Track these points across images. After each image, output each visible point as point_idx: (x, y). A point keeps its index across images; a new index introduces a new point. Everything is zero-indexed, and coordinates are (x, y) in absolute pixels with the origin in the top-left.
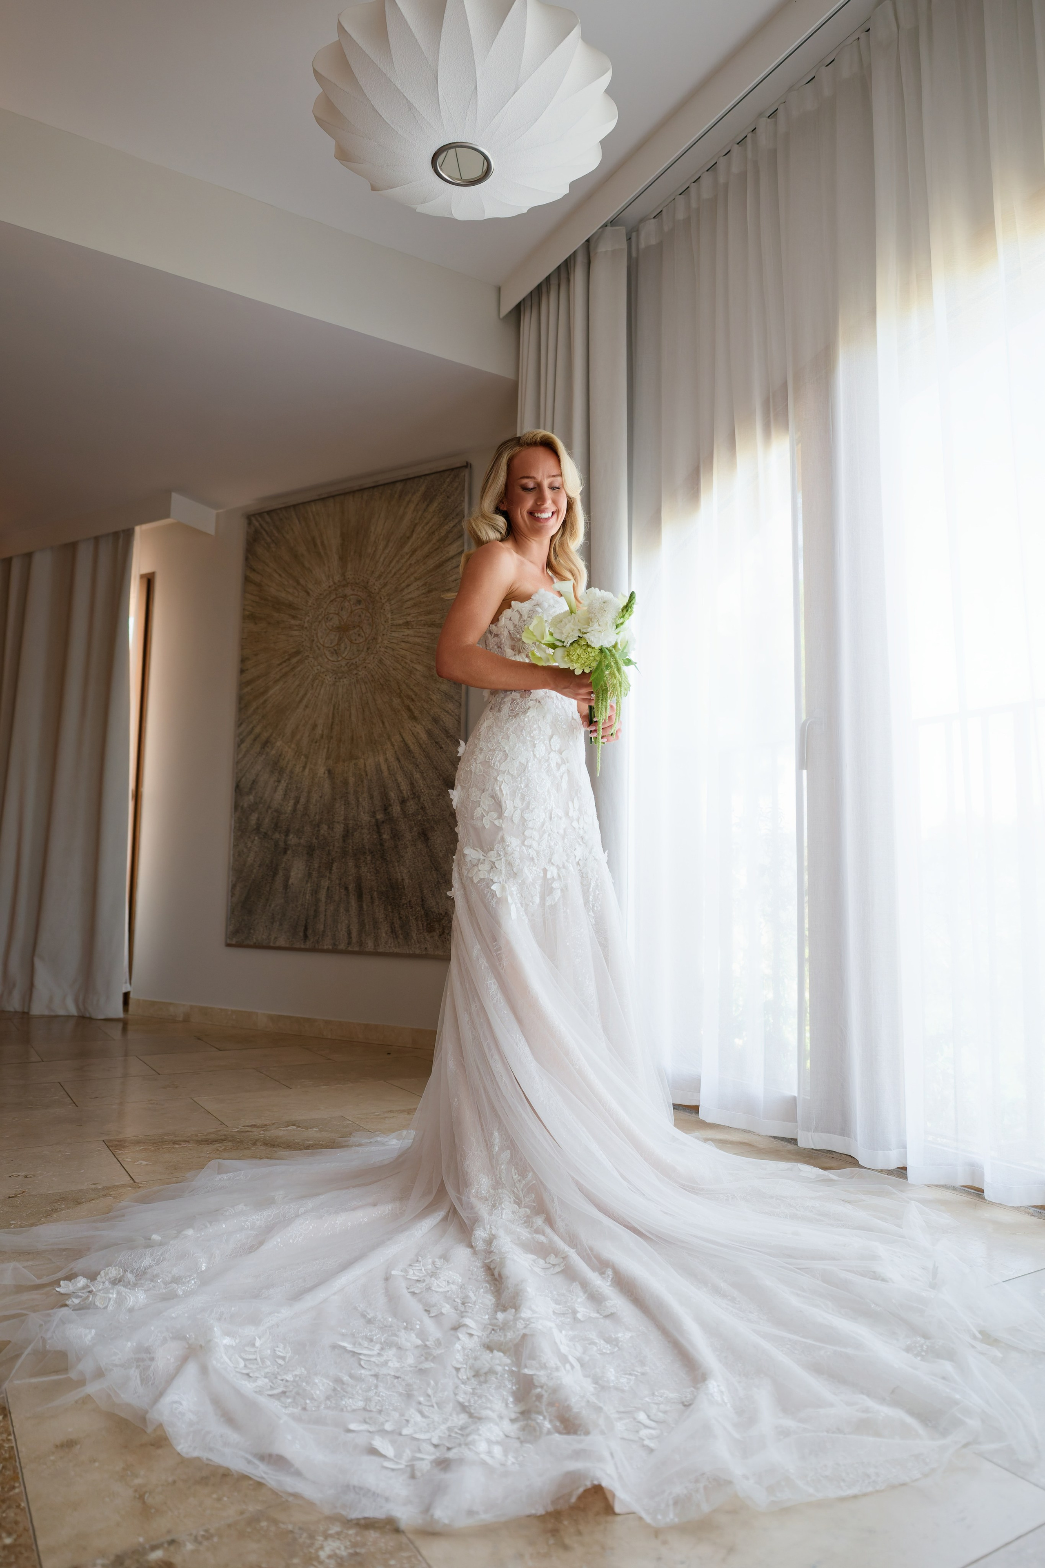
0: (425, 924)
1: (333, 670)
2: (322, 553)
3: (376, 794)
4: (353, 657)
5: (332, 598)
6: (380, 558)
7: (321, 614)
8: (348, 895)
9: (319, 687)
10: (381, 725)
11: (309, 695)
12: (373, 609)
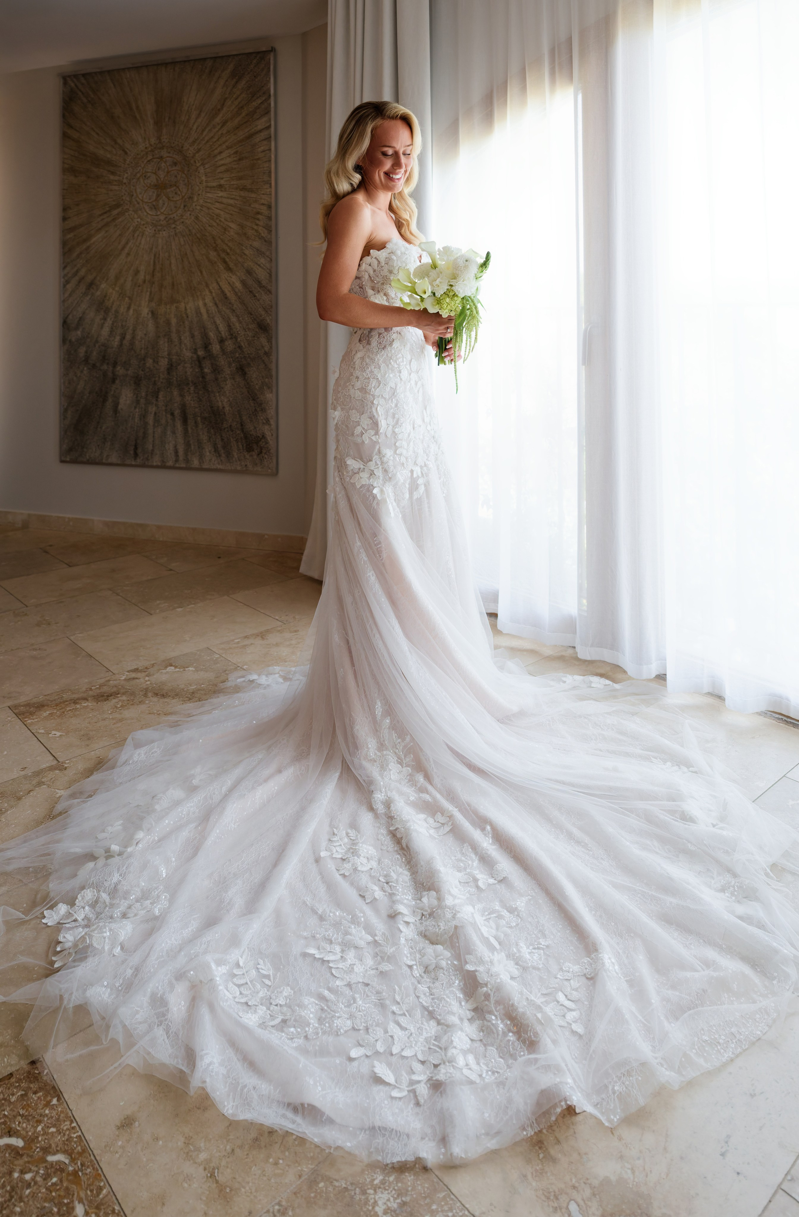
1: (152, 223)
2: (138, 116)
3: (196, 334)
4: (170, 213)
5: (149, 158)
6: (193, 126)
7: (139, 172)
9: (139, 238)
10: (199, 274)
11: (130, 244)
12: (189, 171)
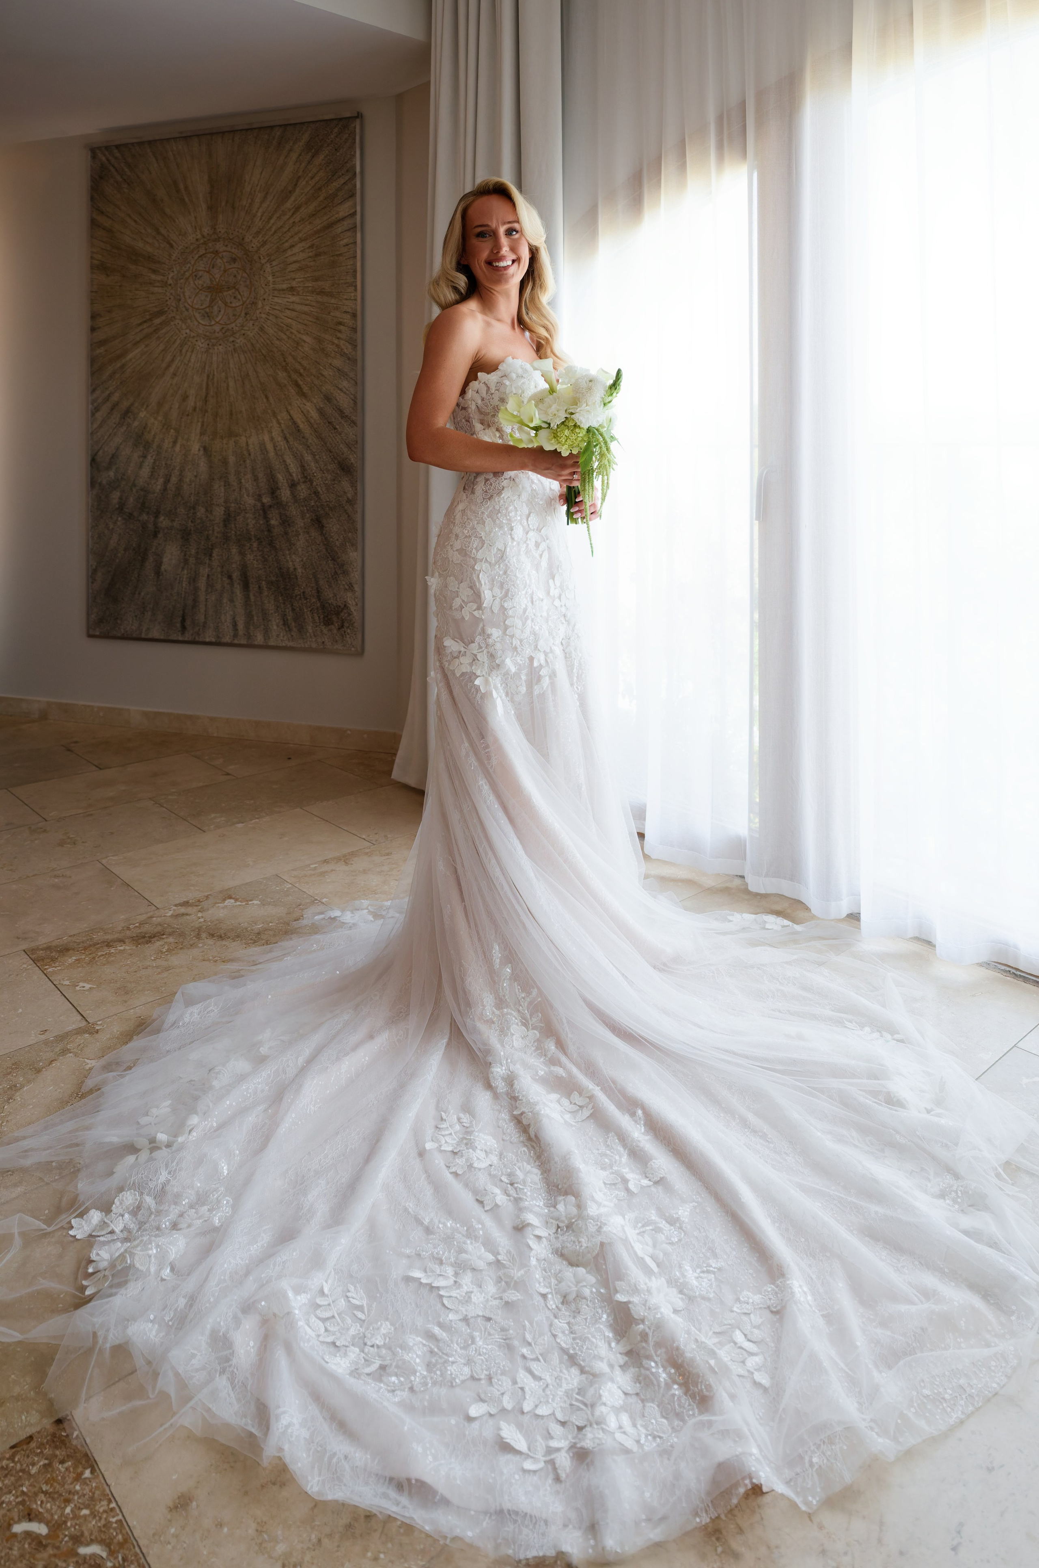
0: (322, 616)
1: (205, 335)
2: (187, 200)
3: (261, 475)
4: (228, 322)
5: (201, 253)
6: (257, 212)
7: (187, 271)
8: (232, 584)
9: (189, 354)
10: (265, 400)
11: (177, 361)
12: (251, 269)
